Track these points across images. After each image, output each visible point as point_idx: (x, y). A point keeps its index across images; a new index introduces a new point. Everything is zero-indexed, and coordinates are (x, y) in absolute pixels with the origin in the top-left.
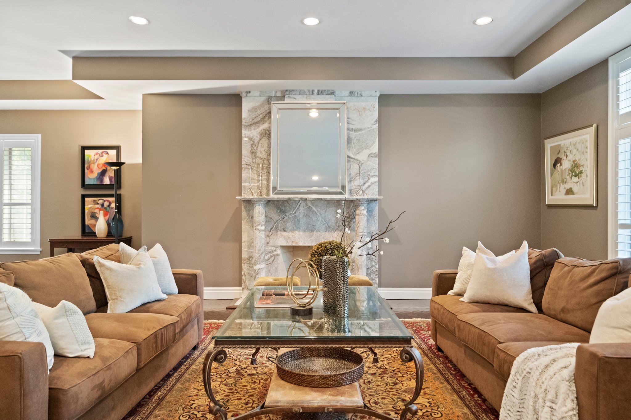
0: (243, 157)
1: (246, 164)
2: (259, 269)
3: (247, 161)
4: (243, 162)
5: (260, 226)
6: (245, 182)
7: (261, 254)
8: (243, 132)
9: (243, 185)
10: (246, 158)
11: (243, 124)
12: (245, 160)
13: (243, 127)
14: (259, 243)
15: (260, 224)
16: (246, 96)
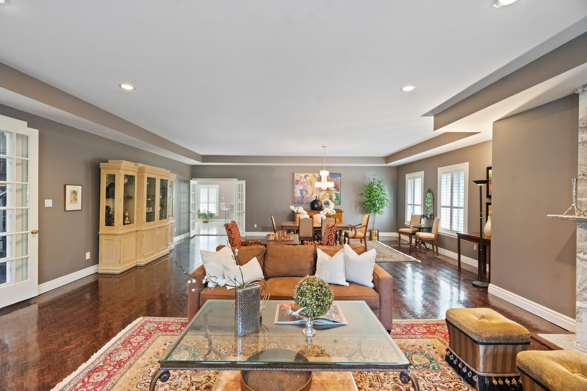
0: (579, 166)
1: (583, 175)
2: (580, 308)
3: (584, 171)
4: (579, 173)
5: (582, 253)
6: (582, 197)
7: (584, 290)
8: (579, 136)
9: (579, 201)
10: (583, 167)
11: (579, 126)
12: (582, 170)
13: (579, 130)
14: (580, 274)
15: (581, 251)
16: (583, 91)
